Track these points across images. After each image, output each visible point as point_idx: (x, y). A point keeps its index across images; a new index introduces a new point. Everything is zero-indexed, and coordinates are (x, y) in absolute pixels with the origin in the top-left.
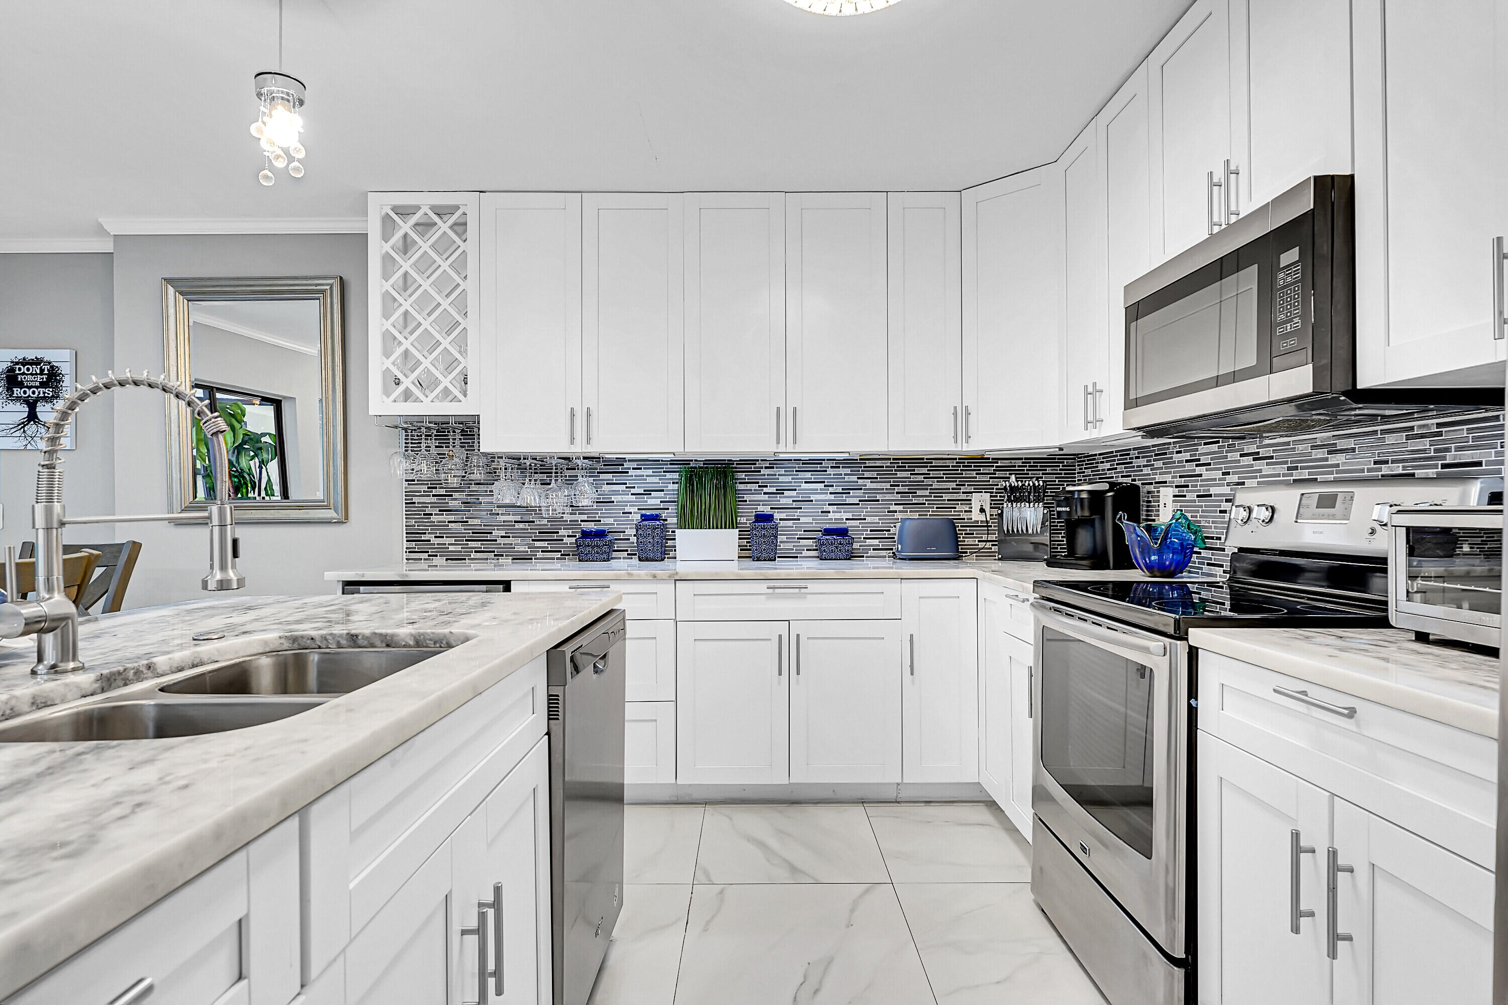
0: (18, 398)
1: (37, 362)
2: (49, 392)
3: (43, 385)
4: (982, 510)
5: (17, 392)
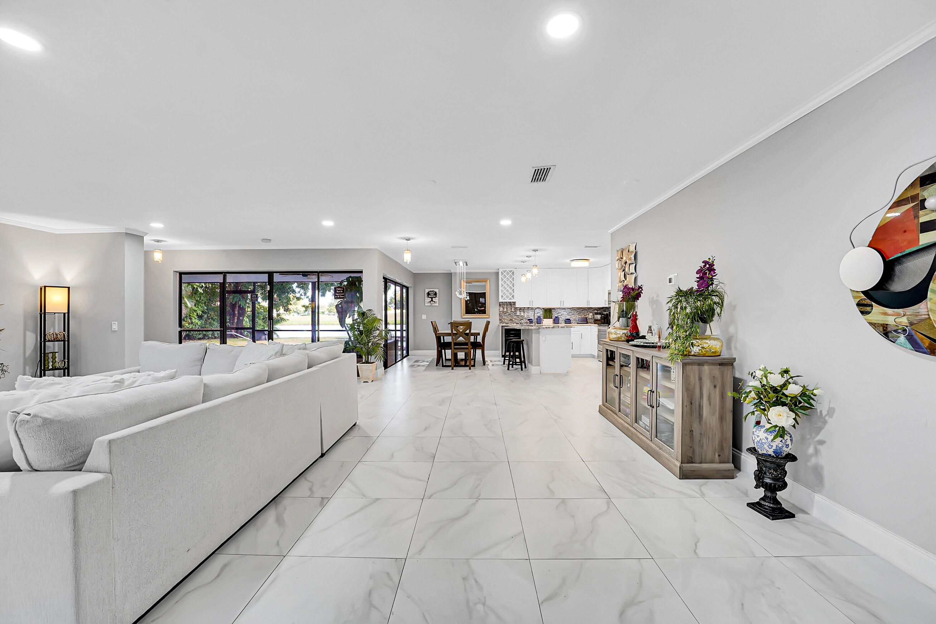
0: (430, 297)
1: (433, 291)
2: (435, 296)
3: (434, 295)
4: (591, 316)
5: (429, 296)
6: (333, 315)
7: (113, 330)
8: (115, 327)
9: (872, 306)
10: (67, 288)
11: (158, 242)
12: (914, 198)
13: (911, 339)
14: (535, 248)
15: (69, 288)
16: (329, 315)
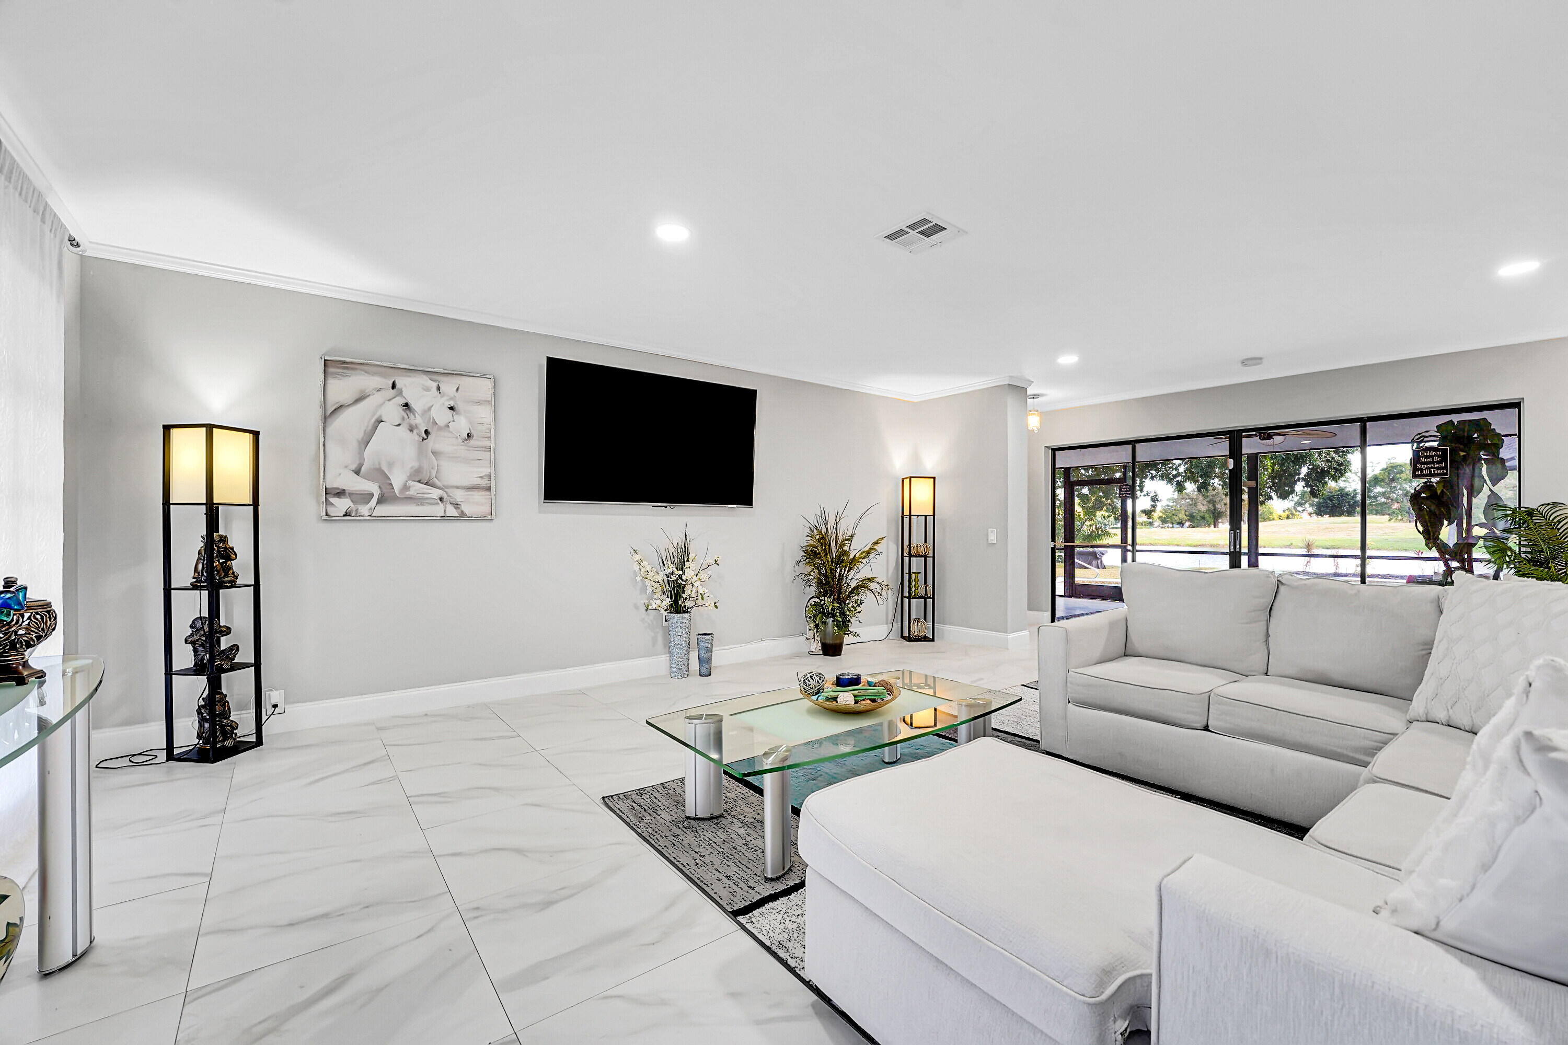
6: (1170, 527)
7: (990, 542)
8: (993, 537)
10: (932, 479)
11: (1033, 398)
15: (934, 478)
16: (1162, 528)
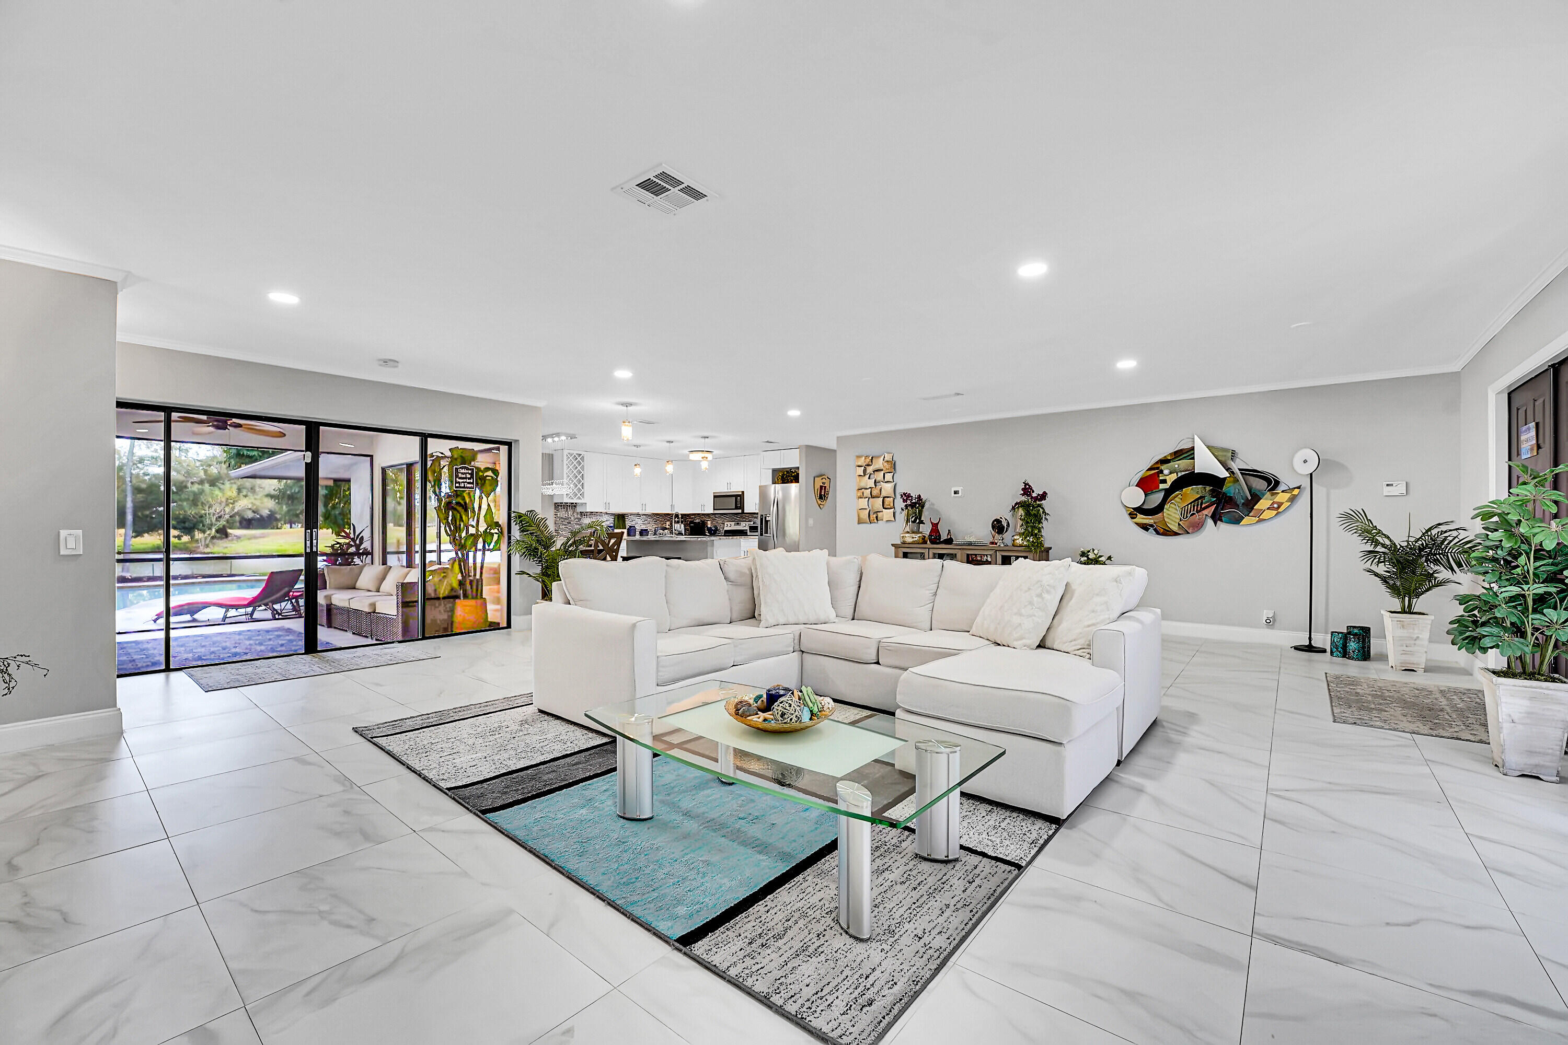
7: (63, 552)
8: (73, 545)
9: (1137, 515)
12: (1158, 468)
13: (1155, 530)
14: (706, 434)
